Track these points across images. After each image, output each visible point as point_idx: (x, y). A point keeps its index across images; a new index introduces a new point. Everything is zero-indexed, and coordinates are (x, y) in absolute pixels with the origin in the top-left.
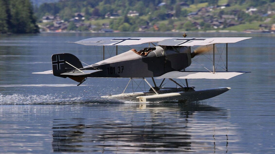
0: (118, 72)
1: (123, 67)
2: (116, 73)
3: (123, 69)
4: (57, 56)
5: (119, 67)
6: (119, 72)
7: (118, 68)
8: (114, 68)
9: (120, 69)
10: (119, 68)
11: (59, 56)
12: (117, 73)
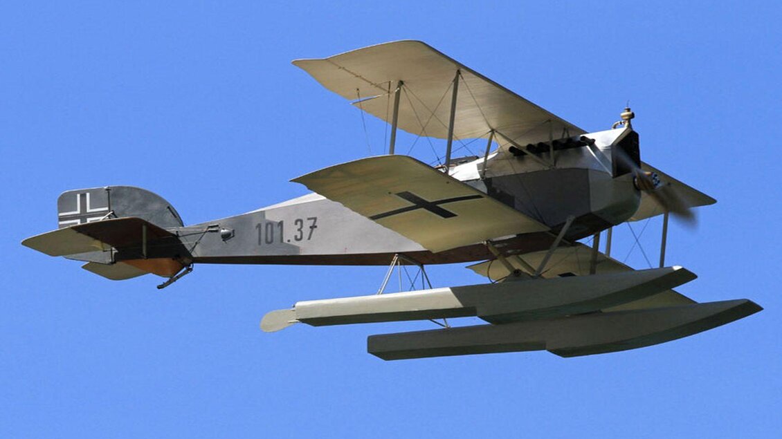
0: (296, 237)
1: (315, 219)
2: (285, 241)
3: (313, 227)
4: (79, 195)
5: (301, 221)
6: (299, 237)
7: (296, 224)
8: (281, 224)
9: (302, 226)
10: (299, 223)
11: (88, 195)
12: (289, 241)
